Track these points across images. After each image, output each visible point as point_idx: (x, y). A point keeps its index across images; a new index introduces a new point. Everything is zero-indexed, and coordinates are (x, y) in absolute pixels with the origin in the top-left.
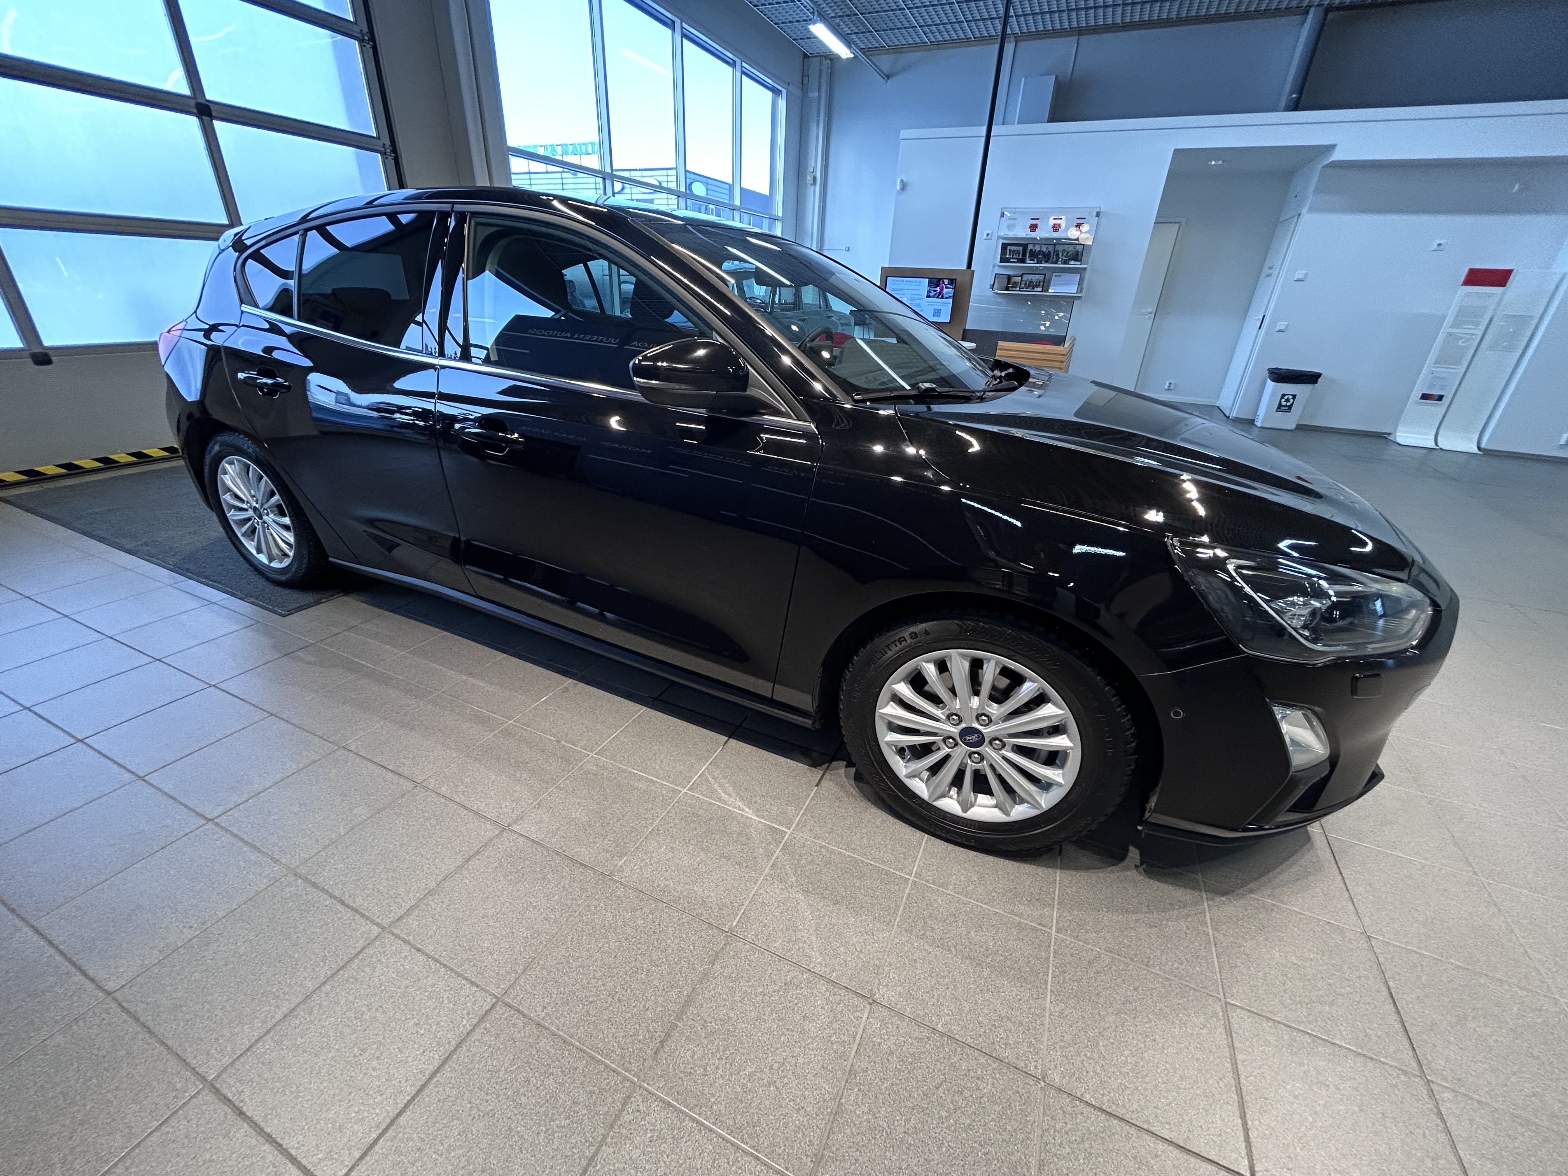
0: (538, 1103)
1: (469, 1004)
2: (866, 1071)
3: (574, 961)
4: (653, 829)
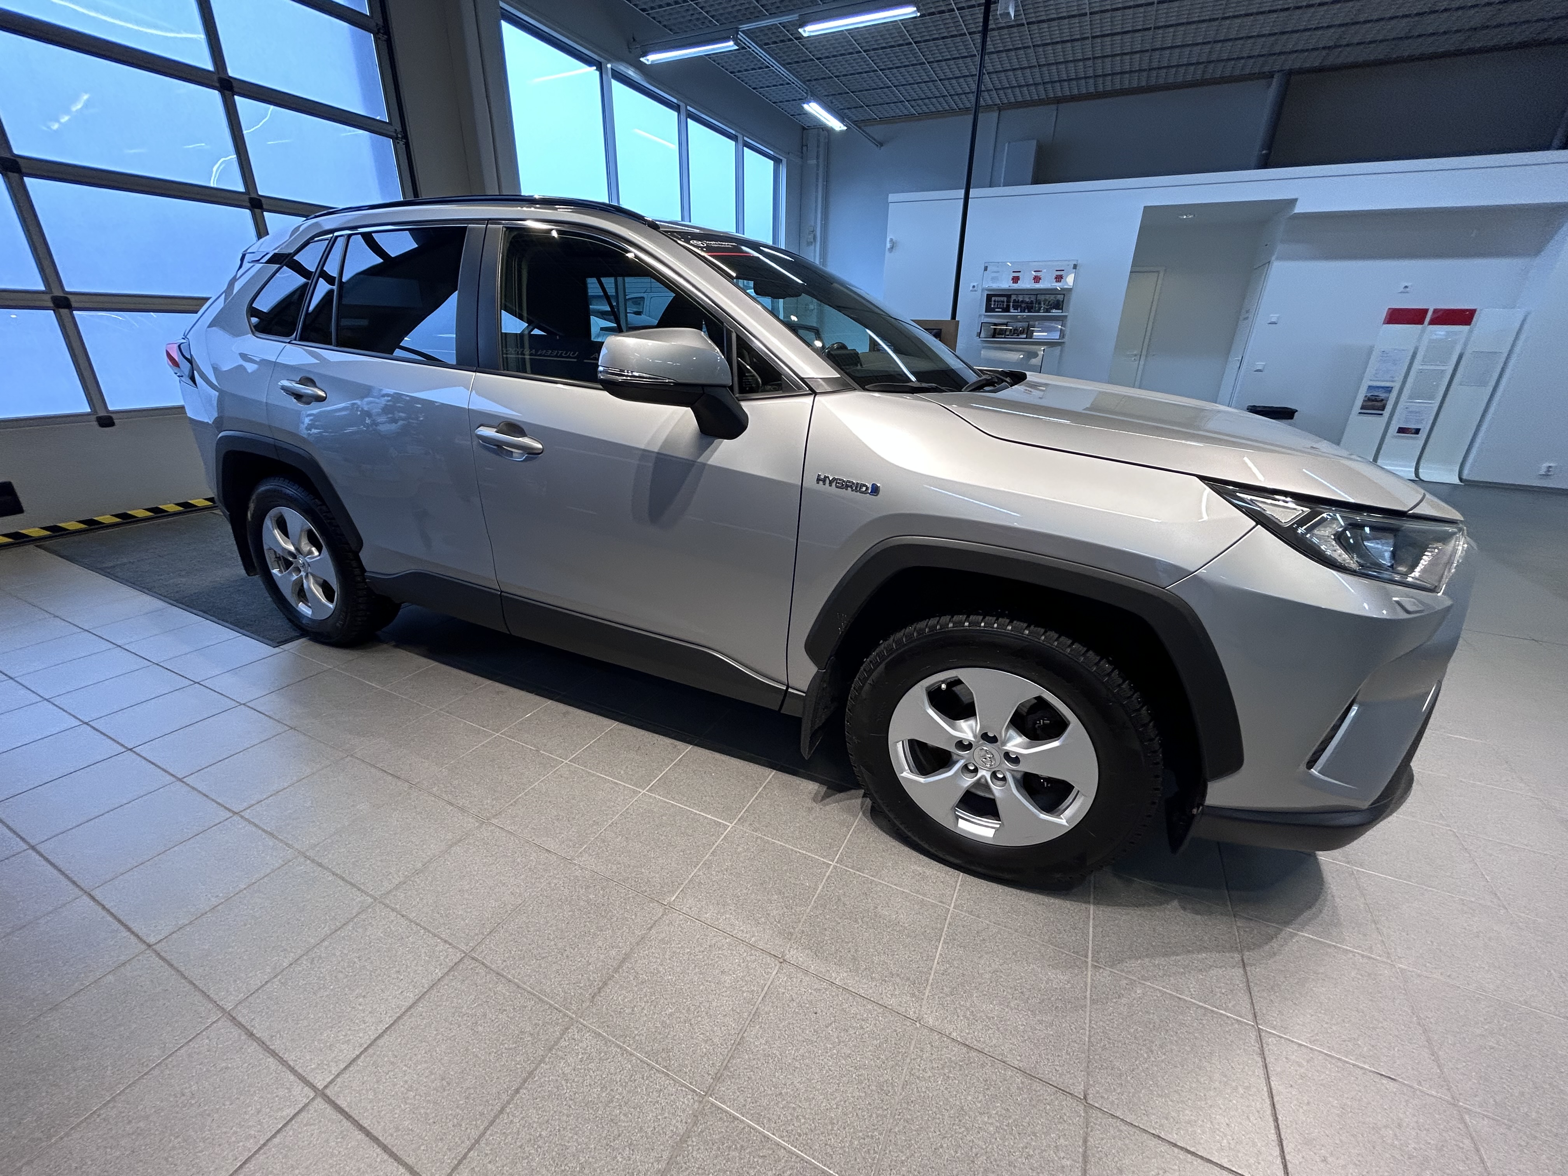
0: (492, 1031)
1: (442, 958)
2: (768, 1013)
3: (532, 926)
4: (612, 823)
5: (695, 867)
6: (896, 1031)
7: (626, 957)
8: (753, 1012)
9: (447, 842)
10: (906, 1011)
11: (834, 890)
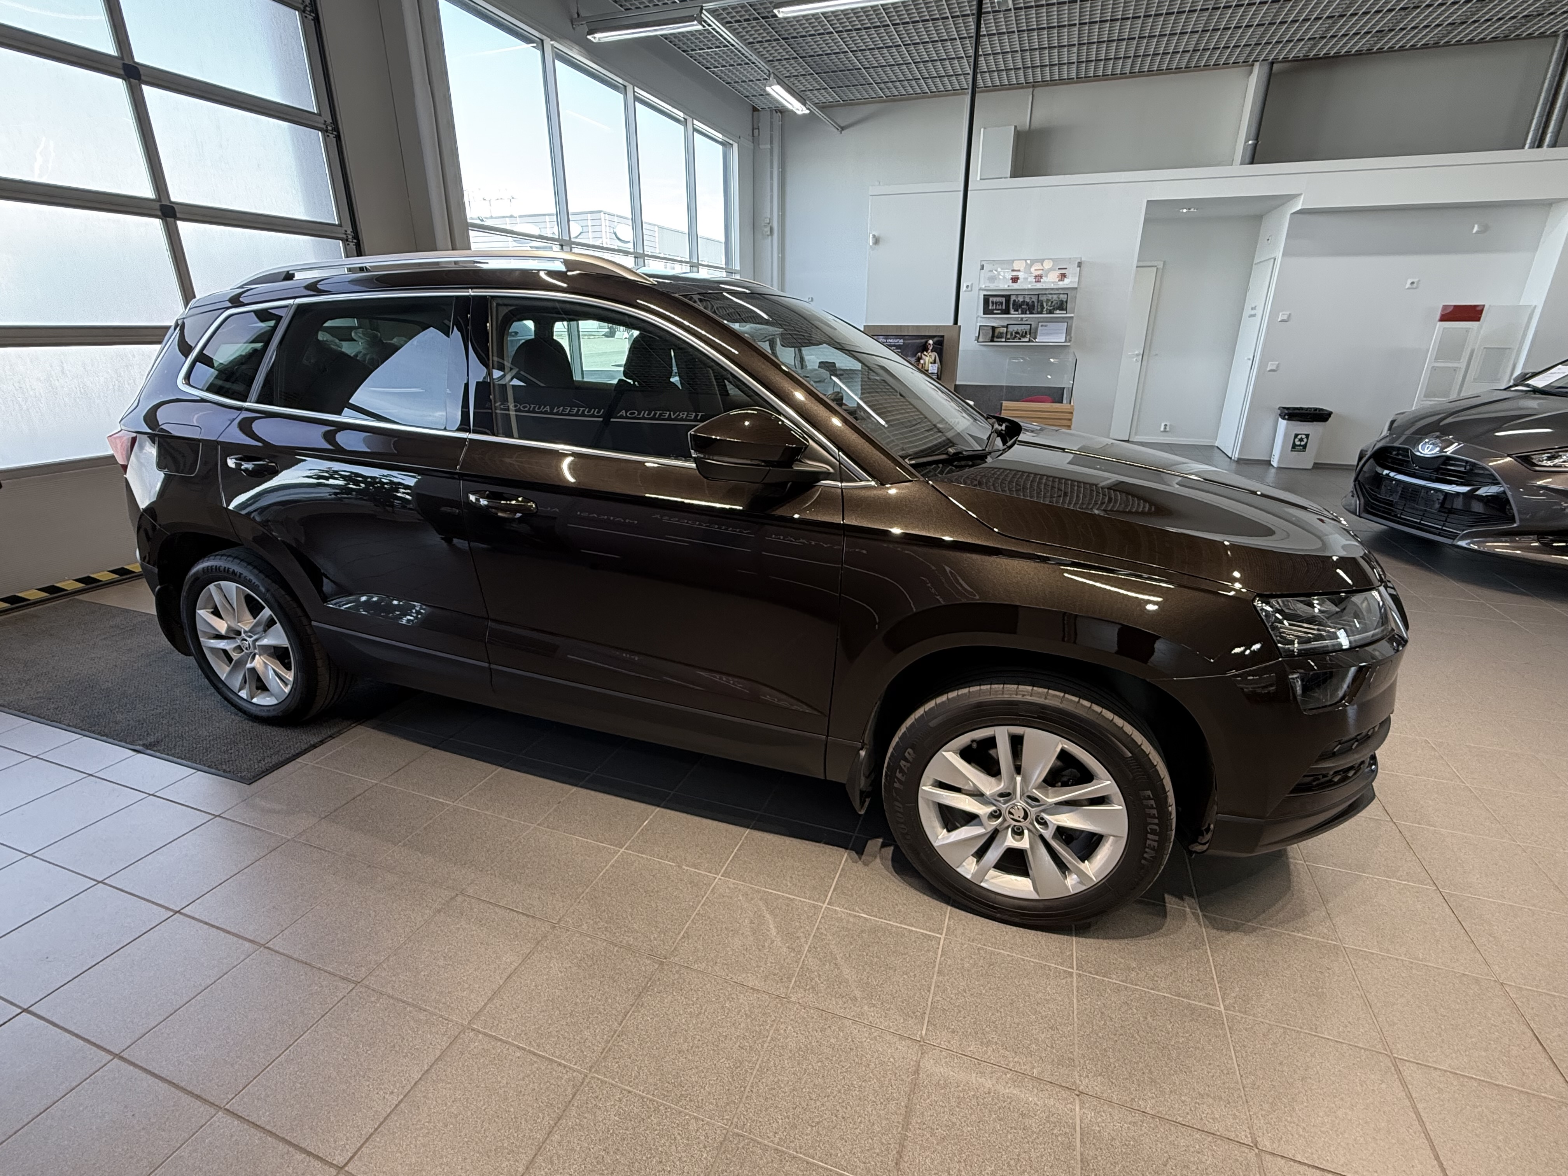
1: (702, 1138)
2: (1095, 1157)
3: (785, 1085)
4: (810, 947)
5: (929, 991)
6: (1237, 1160)
7: (909, 1110)
8: (1079, 1158)
9: (633, 993)
10: (1237, 1136)
11: (1091, 1002)
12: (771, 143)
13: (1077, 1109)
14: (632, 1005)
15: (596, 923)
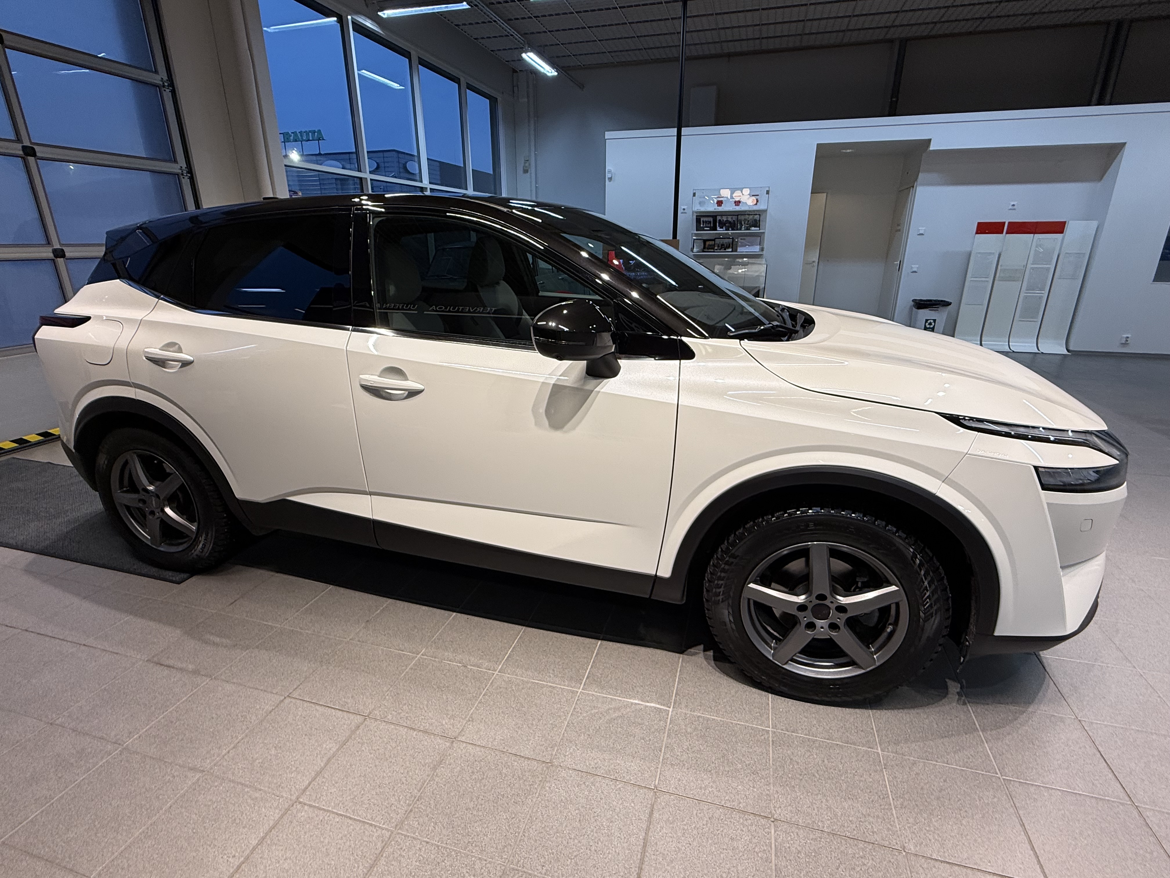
3: (550, 829)
4: (568, 723)
6: (890, 861)
7: (646, 842)
8: (774, 868)
9: (429, 766)
10: (890, 844)
11: (782, 752)
12: (528, 97)
13: (773, 831)
14: (428, 776)
15: (400, 714)
